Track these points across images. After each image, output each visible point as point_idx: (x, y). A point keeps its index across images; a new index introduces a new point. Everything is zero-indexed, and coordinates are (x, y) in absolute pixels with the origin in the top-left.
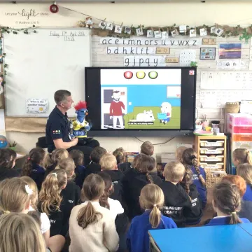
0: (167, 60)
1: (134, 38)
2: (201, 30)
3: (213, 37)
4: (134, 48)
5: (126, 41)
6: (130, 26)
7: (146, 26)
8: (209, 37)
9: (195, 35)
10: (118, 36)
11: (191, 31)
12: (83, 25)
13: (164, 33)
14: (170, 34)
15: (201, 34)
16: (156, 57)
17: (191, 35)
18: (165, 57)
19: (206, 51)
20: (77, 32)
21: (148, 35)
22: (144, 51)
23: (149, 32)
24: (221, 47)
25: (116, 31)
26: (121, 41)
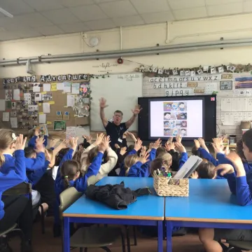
0: (195, 91)
1: (171, 77)
2: (219, 68)
3: (230, 73)
4: (172, 84)
5: (167, 79)
6: (168, 69)
7: (180, 68)
8: (226, 73)
9: (215, 72)
10: (161, 76)
11: (212, 70)
12: (137, 71)
13: (192, 72)
14: (197, 73)
15: (220, 71)
16: (187, 89)
17: (212, 72)
18: (194, 89)
19: (225, 83)
20: (134, 75)
21: (181, 74)
22: (179, 86)
23: (181, 72)
24: (236, 80)
25: (159, 73)
26: (163, 79)
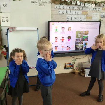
4: (72, 11)
16: (82, 16)
18: (86, 16)
22: (77, 13)
26: (66, 7)
